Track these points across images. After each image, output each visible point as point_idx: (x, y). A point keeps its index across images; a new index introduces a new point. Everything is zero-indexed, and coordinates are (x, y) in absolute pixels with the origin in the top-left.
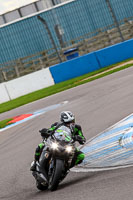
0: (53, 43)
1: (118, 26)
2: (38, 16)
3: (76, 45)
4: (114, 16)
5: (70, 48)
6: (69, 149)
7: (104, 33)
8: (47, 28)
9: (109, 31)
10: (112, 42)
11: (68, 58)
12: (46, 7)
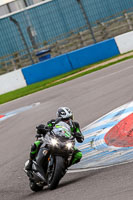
0: (26, 44)
1: (90, 28)
2: (11, 17)
3: (48, 46)
4: (86, 18)
5: (42, 49)
6: (69, 145)
7: (76, 35)
8: (20, 29)
9: (81, 33)
10: (85, 43)
11: (40, 59)
12: (19, 8)
